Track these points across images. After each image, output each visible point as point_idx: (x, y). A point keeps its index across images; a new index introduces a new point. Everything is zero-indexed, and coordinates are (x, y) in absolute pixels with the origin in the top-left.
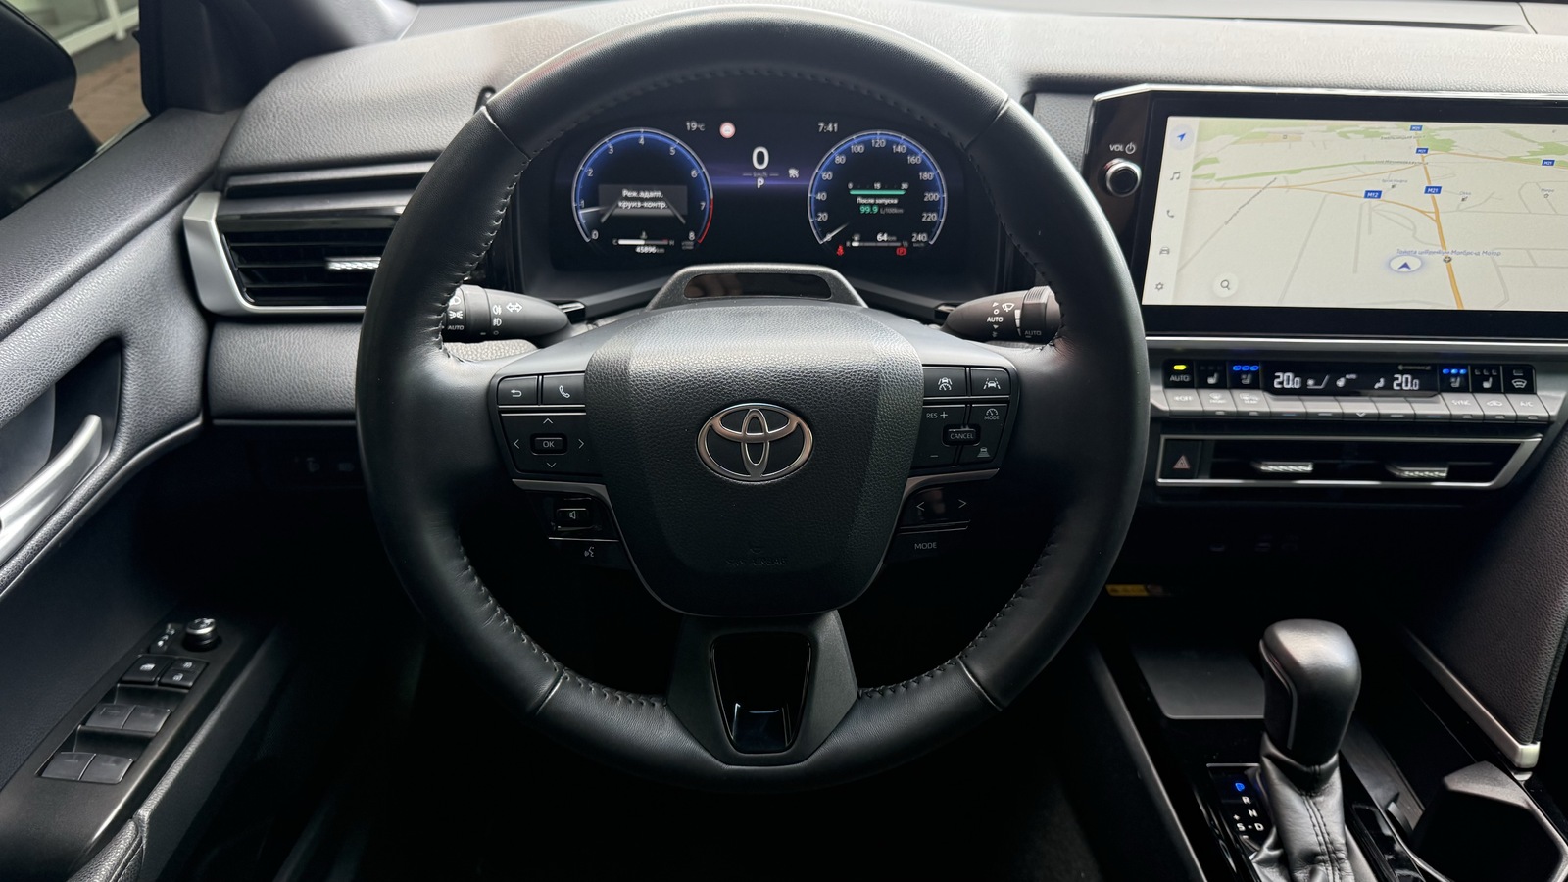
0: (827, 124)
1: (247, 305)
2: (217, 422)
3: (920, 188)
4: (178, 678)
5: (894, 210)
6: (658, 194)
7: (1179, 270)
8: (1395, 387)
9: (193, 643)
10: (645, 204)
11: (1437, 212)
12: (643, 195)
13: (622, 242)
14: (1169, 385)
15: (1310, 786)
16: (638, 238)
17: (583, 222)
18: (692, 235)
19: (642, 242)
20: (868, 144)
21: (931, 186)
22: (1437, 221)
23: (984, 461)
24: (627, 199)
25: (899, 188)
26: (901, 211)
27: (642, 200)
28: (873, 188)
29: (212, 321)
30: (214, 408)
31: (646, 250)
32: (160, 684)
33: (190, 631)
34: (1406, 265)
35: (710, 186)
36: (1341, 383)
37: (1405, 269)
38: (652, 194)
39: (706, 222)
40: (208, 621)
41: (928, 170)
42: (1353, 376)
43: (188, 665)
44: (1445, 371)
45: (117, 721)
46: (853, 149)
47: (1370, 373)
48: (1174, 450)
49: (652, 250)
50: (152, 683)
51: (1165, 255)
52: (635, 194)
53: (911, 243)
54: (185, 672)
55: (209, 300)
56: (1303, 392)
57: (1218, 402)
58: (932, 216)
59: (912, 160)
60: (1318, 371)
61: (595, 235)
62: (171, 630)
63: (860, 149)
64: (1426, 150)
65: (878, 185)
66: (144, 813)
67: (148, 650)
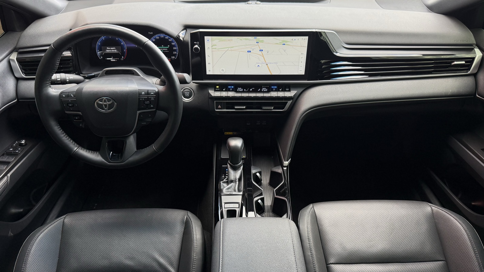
0: (150, 32)
1: (24, 76)
2: (20, 100)
3: (172, 46)
4: (17, 151)
5: (167, 51)
6: (115, 48)
7: (213, 68)
8: (262, 91)
9: (21, 145)
10: (112, 50)
11: (263, 55)
12: (111, 48)
13: (108, 59)
14: (215, 91)
15: (235, 169)
16: (111, 58)
17: (99, 55)
18: (123, 57)
19: (112, 59)
20: (160, 37)
21: (174, 46)
22: (263, 56)
23: (152, 107)
24: (108, 49)
25: (167, 46)
26: (168, 51)
27: (111, 50)
28: (162, 47)
29: (18, 79)
30: (19, 98)
31: (113, 60)
32: (14, 152)
33: (20, 142)
34: (258, 66)
35: (126, 46)
36: (251, 90)
37: (258, 67)
38: (113, 48)
39: (126, 54)
40: (24, 140)
41: (173, 42)
42: (254, 88)
43: (19, 149)
44: (272, 87)
45: (5, 159)
46: (157, 38)
47: (257, 88)
48: (218, 104)
49: (114, 60)
50: (12, 152)
51: (209, 64)
52: (110, 48)
53: (171, 58)
54: (19, 150)
55: (17, 75)
56: (243, 92)
57: (224, 94)
58: (175, 53)
59: (169, 40)
60: (246, 88)
61: (102, 57)
62: (17, 142)
63: (158, 38)
64: (258, 42)
65: (163, 46)
66: (9, 175)
67: (12, 146)
